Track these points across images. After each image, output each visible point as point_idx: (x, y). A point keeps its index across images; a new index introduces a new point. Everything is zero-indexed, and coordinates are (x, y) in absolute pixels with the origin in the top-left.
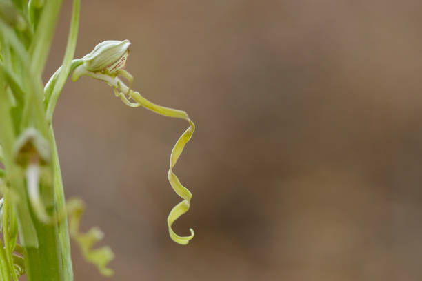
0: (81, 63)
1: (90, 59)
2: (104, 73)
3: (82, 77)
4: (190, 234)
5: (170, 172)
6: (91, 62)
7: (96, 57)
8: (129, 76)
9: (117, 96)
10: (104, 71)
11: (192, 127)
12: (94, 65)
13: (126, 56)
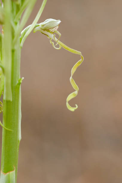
0: (38, 26)
1: (43, 24)
2: (48, 31)
3: (38, 32)
4: (75, 107)
5: (71, 78)
6: (43, 25)
7: (46, 24)
8: (60, 34)
9: (51, 43)
10: (48, 30)
11: (82, 59)
12: (44, 27)
13: (57, 27)
